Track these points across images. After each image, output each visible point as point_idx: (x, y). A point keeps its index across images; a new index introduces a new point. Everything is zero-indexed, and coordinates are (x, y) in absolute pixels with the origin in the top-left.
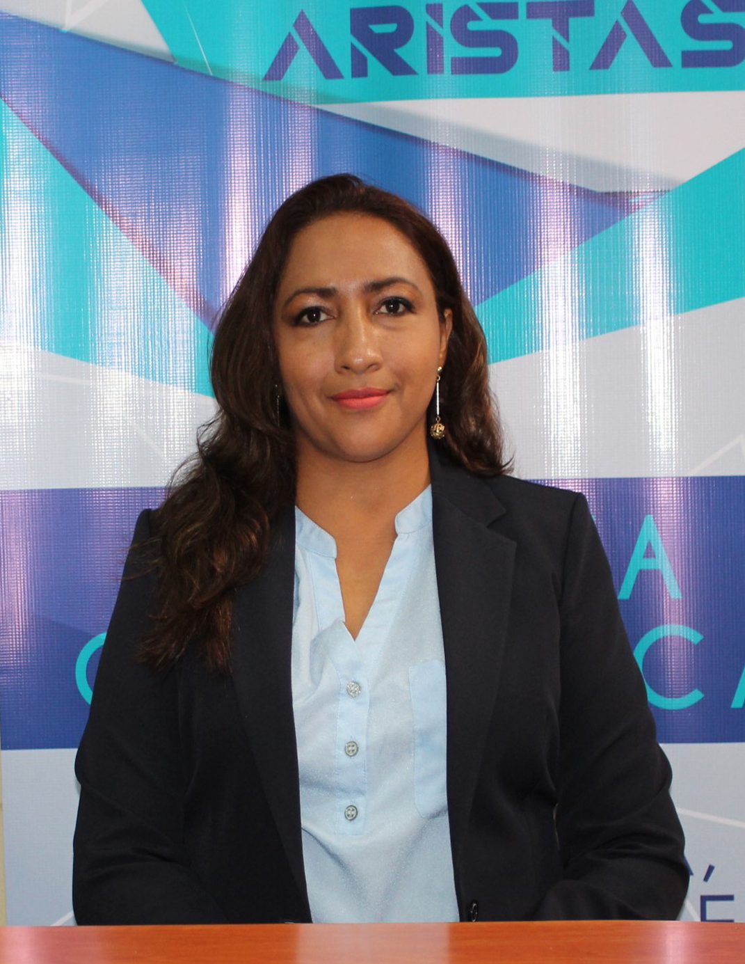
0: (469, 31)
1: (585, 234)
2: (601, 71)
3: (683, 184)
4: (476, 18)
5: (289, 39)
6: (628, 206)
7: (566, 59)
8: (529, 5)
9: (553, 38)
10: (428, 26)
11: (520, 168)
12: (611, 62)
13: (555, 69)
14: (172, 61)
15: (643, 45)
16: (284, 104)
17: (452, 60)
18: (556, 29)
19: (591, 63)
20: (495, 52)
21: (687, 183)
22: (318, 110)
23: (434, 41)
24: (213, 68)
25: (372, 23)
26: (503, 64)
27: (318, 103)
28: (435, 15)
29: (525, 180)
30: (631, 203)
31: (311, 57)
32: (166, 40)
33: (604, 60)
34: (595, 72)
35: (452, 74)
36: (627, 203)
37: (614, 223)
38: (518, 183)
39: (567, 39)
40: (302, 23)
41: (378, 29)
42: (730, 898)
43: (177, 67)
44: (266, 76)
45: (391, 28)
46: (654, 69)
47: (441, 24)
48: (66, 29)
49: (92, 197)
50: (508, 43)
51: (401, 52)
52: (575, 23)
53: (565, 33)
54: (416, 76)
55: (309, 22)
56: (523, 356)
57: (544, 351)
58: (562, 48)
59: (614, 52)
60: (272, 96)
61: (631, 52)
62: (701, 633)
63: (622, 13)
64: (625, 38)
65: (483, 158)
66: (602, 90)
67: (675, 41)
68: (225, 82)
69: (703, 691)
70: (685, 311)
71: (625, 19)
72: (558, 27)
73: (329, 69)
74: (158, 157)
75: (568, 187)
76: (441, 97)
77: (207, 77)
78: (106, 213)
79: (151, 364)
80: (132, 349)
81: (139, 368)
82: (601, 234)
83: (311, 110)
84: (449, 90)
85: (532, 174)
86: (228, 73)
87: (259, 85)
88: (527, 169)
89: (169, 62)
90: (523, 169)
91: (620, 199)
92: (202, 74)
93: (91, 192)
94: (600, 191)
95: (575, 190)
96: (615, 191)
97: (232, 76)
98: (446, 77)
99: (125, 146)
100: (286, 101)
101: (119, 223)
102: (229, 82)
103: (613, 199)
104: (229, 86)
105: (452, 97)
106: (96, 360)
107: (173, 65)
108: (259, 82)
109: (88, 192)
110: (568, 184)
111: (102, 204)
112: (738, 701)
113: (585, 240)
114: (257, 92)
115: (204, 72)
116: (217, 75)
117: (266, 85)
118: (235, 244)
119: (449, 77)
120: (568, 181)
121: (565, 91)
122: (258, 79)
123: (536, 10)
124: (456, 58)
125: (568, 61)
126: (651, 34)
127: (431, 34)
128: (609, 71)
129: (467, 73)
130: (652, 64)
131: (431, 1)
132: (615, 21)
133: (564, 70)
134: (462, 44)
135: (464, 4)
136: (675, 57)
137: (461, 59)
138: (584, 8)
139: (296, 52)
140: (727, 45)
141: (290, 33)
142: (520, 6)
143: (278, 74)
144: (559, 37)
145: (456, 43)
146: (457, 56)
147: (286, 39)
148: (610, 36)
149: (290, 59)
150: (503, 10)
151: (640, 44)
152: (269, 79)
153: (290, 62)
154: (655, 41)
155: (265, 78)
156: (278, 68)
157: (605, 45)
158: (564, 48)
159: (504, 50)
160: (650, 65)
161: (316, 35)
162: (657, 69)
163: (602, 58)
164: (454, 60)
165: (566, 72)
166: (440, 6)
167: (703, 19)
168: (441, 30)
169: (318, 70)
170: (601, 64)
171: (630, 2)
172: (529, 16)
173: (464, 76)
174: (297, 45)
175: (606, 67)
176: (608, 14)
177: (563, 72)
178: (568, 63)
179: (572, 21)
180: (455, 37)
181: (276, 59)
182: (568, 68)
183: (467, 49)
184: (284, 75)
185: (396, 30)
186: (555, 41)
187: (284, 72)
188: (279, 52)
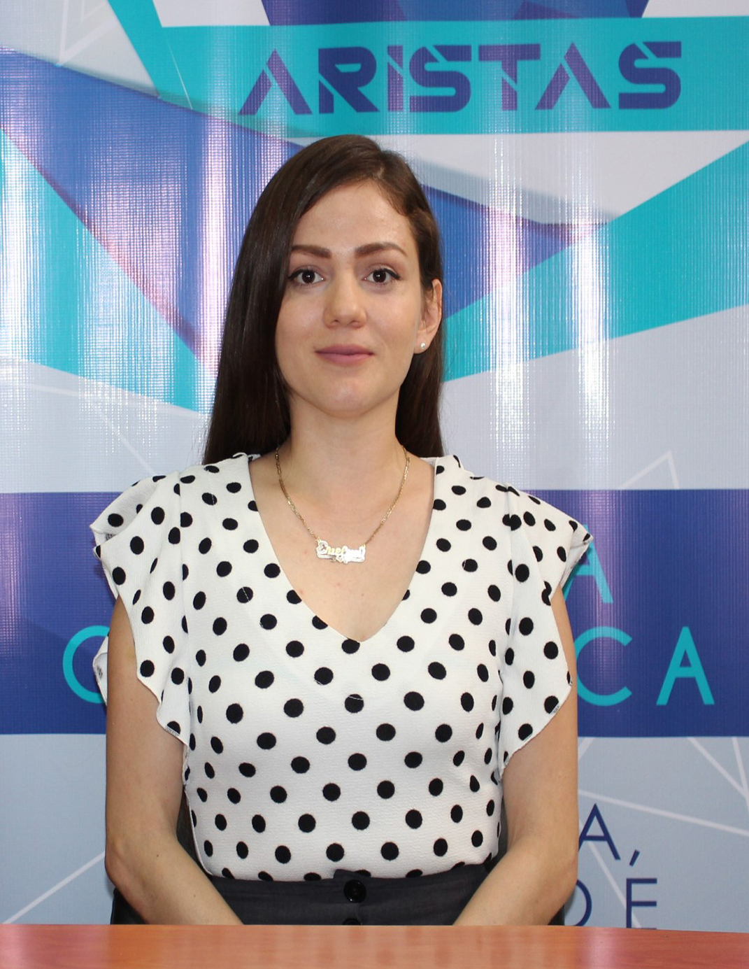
0: (426, 72)
1: (530, 262)
2: (546, 111)
3: (619, 218)
4: (433, 60)
5: (263, 77)
6: (568, 237)
7: (514, 99)
8: (481, 48)
9: (503, 80)
10: (389, 67)
12: (555, 103)
13: (505, 108)
14: (155, 95)
15: (584, 88)
16: (257, 137)
17: (410, 99)
18: (505, 71)
19: (536, 104)
20: (450, 92)
21: (622, 217)
22: (288, 143)
23: (394, 81)
24: (193, 102)
25: (338, 63)
26: (456, 103)
27: (288, 137)
28: (396, 57)
29: (476, 211)
30: (571, 234)
31: (283, 93)
32: (151, 74)
33: (548, 100)
34: (540, 112)
35: (410, 111)
36: (568, 234)
37: (555, 253)
39: (516, 81)
41: (344, 68)
42: (653, 881)
43: (160, 101)
44: (241, 111)
45: (355, 68)
46: (594, 110)
47: (400, 64)
48: (60, 64)
49: (82, 221)
50: (461, 84)
51: (364, 90)
52: (522, 65)
53: (514, 75)
54: (378, 113)
55: (281, 61)
56: (472, 376)
57: (491, 371)
58: (511, 89)
59: (558, 94)
60: (247, 130)
61: (573, 95)
62: (630, 635)
63: (565, 57)
64: (568, 80)
65: (437, 191)
66: (546, 129)
67: (613, 84)
68: (205, 116)
69: (630, 689)
70: (619, 336)
71: (568, 62)
72: (507, 69)
73: (299, 105)
74: (142, 185)
75: (515, 219)
76: (400, 133)
77: (188, 110)
78: (95, 237)
79: (134, 377)
80: (117, 363)
81: (123, 381)
82: (544, 263)
83: (282, 143)
84: (407, 126)
85: (482, 206)
86: (207, 107)
87: (235, 119)
88: (478, 202)
89: (153, 97)
90: (474, 201)
91: (562, 231)
92: (183, 108)
93: (82, 216)
94: (544, 223)
95: (521, 222)
96: (557, 223)
97: (211, 110)
98: (405, 114)
99: (112, 173)
100: (259, 134)
101: (107, 246)
102: (207, 116)
103: (555, 231)
104: (208, 119)
105: (411, 133)
106: (84, 373)
107: (157, 99)
108: (235, 116)
109: (78, 216)
110: (514, 216)
111: (91, 228)
112: (663, 699)
113: (529, 268)
114: (234, 126)
115: (185, 106)
116: (196, 109)
117: (241, 119)
118: (211, 266)
119: (407, 114)
120: (514, 213)
121: (513, 129)
122: (235, 113)
123: (487, 53)
124: (414, 97)
125: (516, 101)
126: (592, 77)
127: (392, 74)
128: (553, 110)
129: (424, 111)
130: (592, 104)
131: (392, 43)
132: (558, 65)
133: (512, 109)
134: (420, 84)
135: (421, 46)
136: (613, 99)
137: (419, 98)
138: (531, 52)
139: (269, 89)
140: (659, 88)
141: (263, 71)
142: (472, 48)
143: (252, 109)
144: (508, 79)
145: (415, 83)
146: (415, 94)
147: (260, 76)
148: (554, 78)
149: (263, 95)
150: (457, 53)
151: (582, 87)
152: (244, 113)
153: (263, 98)
154: (595, 83)
155: (241, 113)
156: (253, 103)
157: (550, 88)
158: (512, 89)
159: (458, 90)
160: (590, 106)
161: (287, 73)
162: (597, 110)
163: (546, 98)
164: (412, 99)
165: (514, 112)
166: (400, 48)
167: (639, 63)
168: (401, 70)
169: (289, 105)
170: (546, 104)
171: (573, 47)
172: (481, 58)
173: (422, 113)
174: (269, 83)
175: (550, 107)
176: (553, 57)
177: (511, 112)
178: (516, 104)
179: (520, 64)
180: (414, 78)
181: (250, 95)
182: (516, 108)
183: (425, 88)
184: (258, 110)
185: (360, 70)
186: (504, 82)
187: (258, 108)
188: (254, 88)
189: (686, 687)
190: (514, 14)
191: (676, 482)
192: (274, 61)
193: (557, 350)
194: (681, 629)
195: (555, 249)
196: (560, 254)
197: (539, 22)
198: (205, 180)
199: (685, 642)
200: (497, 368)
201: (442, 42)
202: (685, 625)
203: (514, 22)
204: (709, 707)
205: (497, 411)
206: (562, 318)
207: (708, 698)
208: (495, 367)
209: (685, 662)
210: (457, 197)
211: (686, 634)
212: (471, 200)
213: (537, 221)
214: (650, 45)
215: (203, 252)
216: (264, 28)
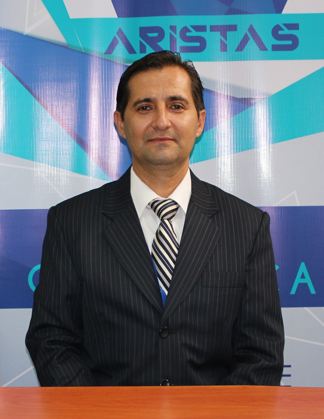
0: (187, 36)
1: (233, 114)
2: (240, 52)
3: (272, 96)
4: (190, 31)
6: (250, 103)
7: (226, 47)
8: (211, 27)
9: (221, 39)
10: (171, 34)
11: (207, 88)
12: (244, 48)
13: (221, 51)
14: (67, 46)
16: (113, 63)
17: (180, 47)
18: (222, 36)
19: (235, 49)
20: (197, 44)
22: (126, 65)
23: (173, 40)
24: (84, 49)
25: (148, 33)
26: (201, 48)
27: (126, 63)
28: (173, 30)
29: (209, 93)
30: (251, 102)
31: (124, 45)
32: (65, 38)
33: (241, 47)
34: (237, 52)
35: (180, 52)
36: (250, 102)
37: (244, 110)
38: (206, 94)
39: (226, 40)
40: (120, 32)
41: (150, 35)
42: (290, 366)
43: (70, 49)
44: (105, 52)
45: (156, 35)
46: (261, 51)
47: (175, 33)
48: (25, 34)
49: (35, 98)
50: (202, 41)
51: (159, 44)
52: (229, 34)
53: (225, 38)
55: (123, 32)
56: (208, 160)
57: (216, 158)
58: (224, 43)
59: (245, 45)
60: (108, 60)
61: (252, 44)
62: (278, 266)
63: (248, 30)
64: (249, 40)
66: (240, 59)
67: (269, 41)
68: (89, 55)
71: (249, 32)
72: (223, 35)
73: (131, 50)
74: (62, 83)
75: (226, 96)
77: (82, 53)
78: (41, 104)
79: (59, 162)
80: (51, 156)
82: (239, 114)
83: (123, 65)
85: (212, 91)
86: (90, 51)
87: (103, 56)
88: (210, 89)
89: (66, 47)
90: (208, 89)
91: (247, 101)
92: (80, 51)
94: (239, 98)
95: (229, 97)
96: (245, 97)
97: (92, 52)
99: (49, 78)
101: (46, 108)
102: (90, 55)
103: (244, 101)
104: (90, 56)
106: (36, 160)
107: (68, 48)
108: (103, 55)
109: (34, 96)
111: (39, 101)
112: (293, 292)
113: (233, 116)
114: (102, 59)
115: (81, 51)
116: (86, 52)
117: (105, 56)
118: (93, 116)
120: (226, 94)
121: (225, 59)
122: (102, 54)
123: (213, 28)
126: (260, 38)
128: (243, 52)
129: (186, 52)
130: (260, 49)
131: (172, 25)
132: (245, 33)
133: (225, 51)
134: (184, 41)
135: (185, 26)
136: (269, 47)
137: (184, 47)
138: (233, 28)
139: (118, 43)
140: (290, 42)
141: (115, 36)
142: (207, 27)
143: (110, 52)
144: (223, 39)
145: (182, 40)
146: (182, 45)
147: (114, 39)
148: (243, 38)
149: (115, 46)
151: (255, 42)
152: (107, 54)
153: (115, 47)
154: (261, 40)
155: (105, 53)
156: (110, 50)
157: (241, 42)
159: (201, 44)
160: (259, 50)
161: (126, 37)
162: (262, 51)
163: (240, 47)
165: (226, 52)
166: (175, 26)
167: (280, 32)
168: (176, 36)
169: (127, 50)
170: (240, 49)
171: (251, 26)
172: (211, 31)
173: (185, 53)
174: (118, 41)
175: (242, 50)
176: (243, 30)
177: (224, 52)
178: (226, 49)
179: (228, 33)
180: (181, 39)
181: (109, 46)
182: (226, 51)
183: (186, 43)
184: (112, 52)
185: (158, 36)
186: (221, 40)
187: (112, 51)
188: (111, 43)
189: (303, 287)
190: (225, 12)
191: (298, 203)
193: (245, 150)
194: (301, 263)
195: (244, 108)
197: (236, 16)
198: (90, 81)
199: (303, 268)
200: (219, 157)
201: (193, 24)
202: (303, 262)
203: (225, 16)
204: (313, 295)
205: (219, 174)
207: (313, 291)
208: (218, 157)
209: (303, 277)
211: (303, 266)
213: (236, 97)
214: (286, 25)
215: (89, 111)
216: (115, 19)
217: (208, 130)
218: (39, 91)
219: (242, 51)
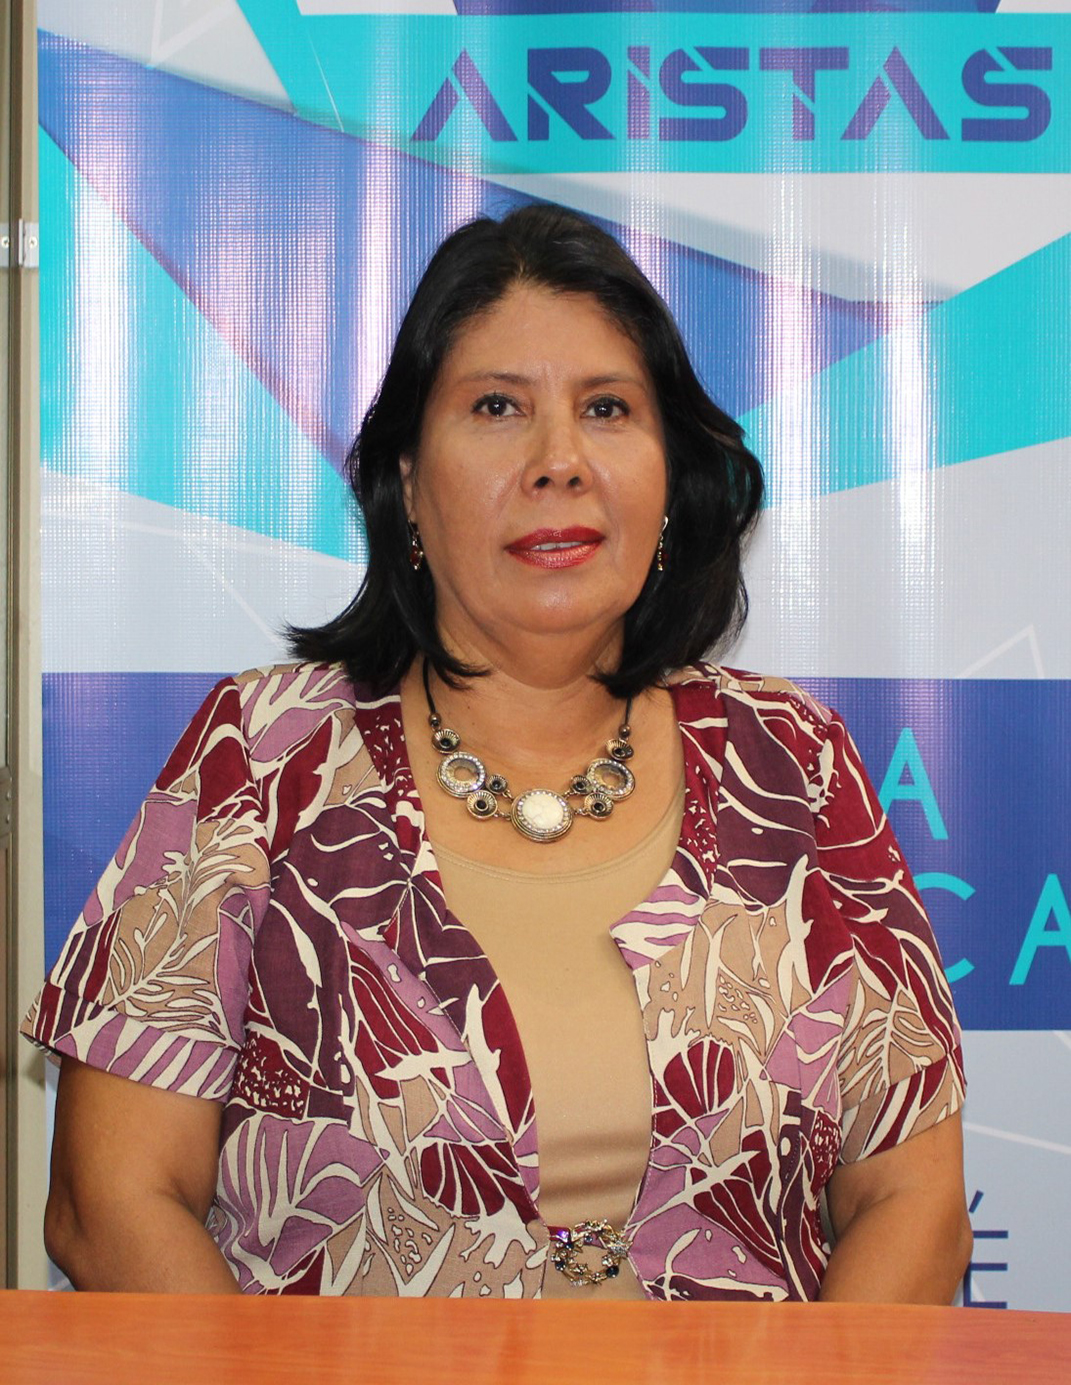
0: (684, 84)
1: (831, 355)
2: (856, 142)
3: (961, 294)
4: (693, 67)
5: (447, 87)
7: (810, 126)
8: (764, 52)
9: (794, 97)
10: (630, 76)
12: (869, 130)
13: (796, 137)
14: (290, 111)
15: (912, 110)
16: (438, 172)
17: (661, 123)
18: (798, 84)
19: (843, 132)
20: (718, 113)
21: (965, 292)
23: (637, 95)
24: (345, 122)
25: (555, 70)
26: (728, 128)
28: (639, 62)
30: (892, 316)
31: (475, 112)
32: (284, 83)
33: (858, 128)
34: (847, 143)
35: (660, 139)
37: (869, 342)
39: (813, 99)
40: (464, 66)
41: (564, 77)
42: (1003, 1234)
43: (298, 120)
44: (414, 134)
45: (580, 76)
46: (926, 142)
47: (646, 73)
48: (151, 65)
49: (181, 288)
50: (733, 102)
51: (593, 108)
52: (823, 77)
53: (810, 91)
54: (613, 141)
55: (473, 66)
57: (774, 509)
58: (805, 110)
59: (874, 118)
60: (422, 162)
61: (896, 119)
62: (972, 885)
63: (884, 67)
64: (888, 99)
65: (698, 252)
66: (857, 167)
67: (954, 106)
68: (362, 142)
69: (972, 962)
71: (889, 74)
72: (801, 82)
73: (500, 129)
74: (270, 233)
75: (810, 294)
76: (645, 169)
77: (338, 134)
78: (200, 310)
79: (255, 510)
80: (230, 490)
81: (239, 516)
82: (852, 356)
83: (473, 181)
84: (656, 161)
85: (763, 274)
86: (365, 129)
87: (405, 147)
88: (756, 269)
89: (287, 113)
91: (878, 311)
92: (331, 130)
93: (181, 281)
94: (852, 300)
95: (819, 298)
96: (871, 300)
97: (370, 133)
98: (652, 144)
99: (227, 221)
100: (440, 168)
101: (216, 323)
102: (365, 142)
103: (868, 312)
104: (366, 146)
105: (660, 170)
106: (182, 503)
107: (292, 117)
108: (405, 142)
109: (176, 281)
110: (810, 289)
111: (195, 298)
112: (1019, 976)
113: (831, 363)
114: (403, 155)
115: (333, 128)
116: (350, 132)
117: (414, 146)
118: (369, 355)
119: (656, 143)
120: (809, 285)
121: (808, 166)
122: (405, 137)
123: (770, 59)
124: (665, 120)
125: (813, 127)
126: (923, 95)
127: (633, 85)
128: (866, 141)
129: (679, 139)
130: (923, 134)
131: (635, 43)
132: (876, 76)
133: (808, 139)
134: (674, 101)
135: (677, 48)
136: (953, 127)
137: (673, 121)
138: (835, 58)
139: (456, 104)
140: (1020, 113)
141: (447, 79)
142: (751, 53)
143: (431, 132)
144: (802, 96)
145: (667, 99)
146: (668, 116)
147: (443, 86)
148: (868, 96)
149: (447, 114)
150: (729, 58)
151: (909, 109)
152: (419, 139)
153: (447, 117)
154: (928, 104)
155: (414, 138)
156: (432, 123)
157: (862, 108)
158: (808, 110)
159: (728, 109)
160: (921, 136)
161: (482, 82)
162: (930, 141)
163: (857, 124)
164: (663, 121)
165: (810, 142)
166: (647, 50)
167: (991, 77)
168: (648, 81)
169: (485, 128)
170: (857, 133)
171: (895, 52)
172: (764, 66)
173: (677, 143)
174: (456, 96)
175: (862, 136)
176: (868, 67)
177: (806, 142)
178: (813, 131)
179: (820, 75)
180: (665, 92)
181: (428, 112)
182: (812, 137)
183: (681, 107)
184: (438, 134)
185: (588, 80)
186: (796, 100)
187: (438, 130)
188: (433, 103)
189: (1051, 959)
190: (811, 5)
191: (1039, 670)
192: (462, 65)
194: (1046, 876)
196: (875, 344)
197: (847, 17)
198: (361, 232)
199: (1052, 895)
201: (705, 43)
202: (1052, 872)
203: (812, 17)
205: (782, 565)
206: (877, 436)
209: (1052, 924)
210: (726, 262)
211: (1052, 883)
212: (747, 266)
213: (843, 297)
214: (1008, 52)
215: (357, 334)
216: (448, 18)
217: (749, 410)
218: (195, 264)
219: (864, 138)
